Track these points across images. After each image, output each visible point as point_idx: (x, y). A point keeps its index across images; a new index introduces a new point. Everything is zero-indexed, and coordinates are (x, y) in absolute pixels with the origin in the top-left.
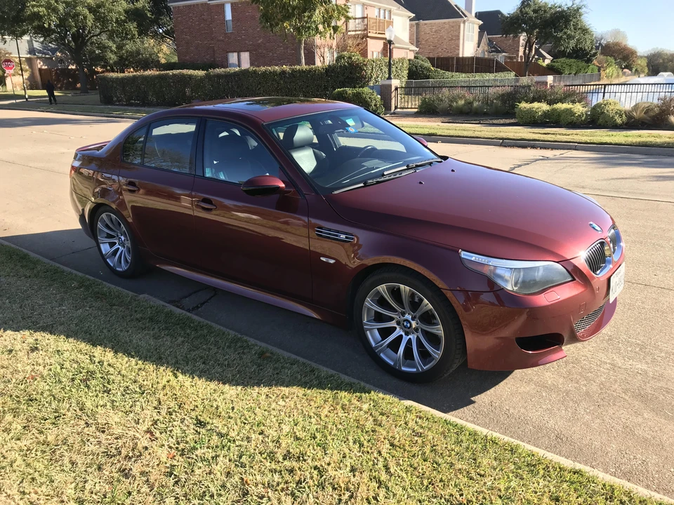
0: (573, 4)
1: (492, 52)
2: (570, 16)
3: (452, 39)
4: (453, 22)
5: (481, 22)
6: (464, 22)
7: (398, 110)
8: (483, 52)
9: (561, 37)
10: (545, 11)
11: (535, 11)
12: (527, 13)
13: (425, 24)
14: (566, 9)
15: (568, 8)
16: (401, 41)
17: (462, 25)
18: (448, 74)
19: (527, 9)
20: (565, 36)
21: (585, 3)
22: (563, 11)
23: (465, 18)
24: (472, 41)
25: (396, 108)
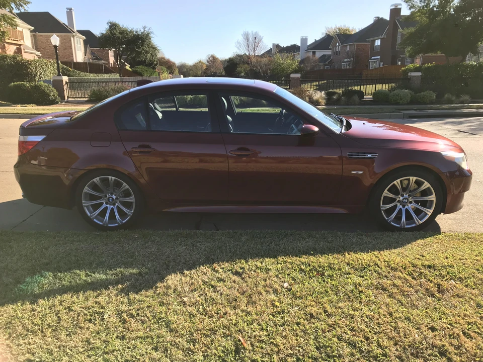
0: (145, 31)
1: (95, 59)
2: (144, 38)
3: (66, 49)
4: (65, 36)
5: (85, 38)
6: (73, 36)
7: (70, 99)
8: (89, 59)
9: (141, 51)
10: (127, 34)
11: (121, 33)
12: (115, 34)
13: (41, 36)
14: (140, 34)
15: (142, 33)
16: (27, 47)
17: (72, 39)
18: (82, 74)
19: (115, 31)
20: (143, 51)
21: (151, 30)
22: (139, 35)
23: (74, 34)
24: (81, 50)
25: (68, 97)
